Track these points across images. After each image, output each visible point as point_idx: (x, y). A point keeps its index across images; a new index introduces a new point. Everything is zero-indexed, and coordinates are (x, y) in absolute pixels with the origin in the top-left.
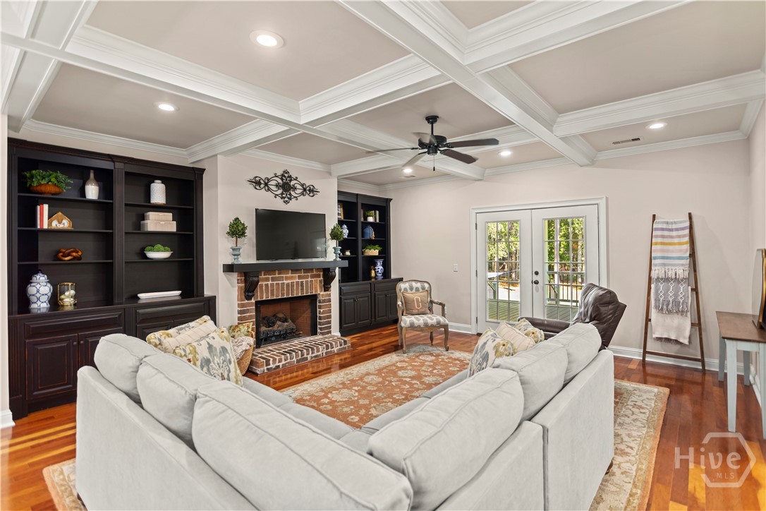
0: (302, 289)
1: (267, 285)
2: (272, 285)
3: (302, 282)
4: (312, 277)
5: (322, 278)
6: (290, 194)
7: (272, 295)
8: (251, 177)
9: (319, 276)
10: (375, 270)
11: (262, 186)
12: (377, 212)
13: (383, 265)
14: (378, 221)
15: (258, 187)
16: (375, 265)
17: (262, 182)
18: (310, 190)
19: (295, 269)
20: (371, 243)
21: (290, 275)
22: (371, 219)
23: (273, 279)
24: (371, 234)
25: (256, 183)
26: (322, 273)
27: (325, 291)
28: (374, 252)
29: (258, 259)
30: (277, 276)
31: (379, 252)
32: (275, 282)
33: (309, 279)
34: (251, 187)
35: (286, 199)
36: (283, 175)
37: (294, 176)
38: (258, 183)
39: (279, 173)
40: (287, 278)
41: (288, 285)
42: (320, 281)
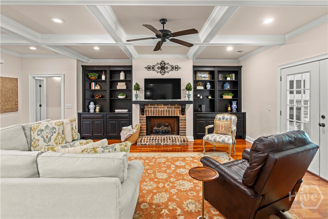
0: (169, 113)
1: (151, 110)
2: (154, 110)
3: (169, 110)
4: (175, 108)
5: (180, 109)
6: (165, 71)
7: (154, 114)
8: (146, 66)
9: (179, 108)
10: (231, 107)
11: (151, 69)
12: (234, 75)
13: (237, 104)
14: (234, 79)
15: (149, 70)
16: (231, 104)
17: (151, 67)
18: (176, 68)
19: (166, 104)
20: (228, 92)
21: (163, 106)
22: (228, 79)
23: (154, 108)
24: (228, 87)
25: (149, 68)
26: (180, 106)
27: (182, 115)
28: (230, 97)
29: (145, 99)
30: (156, 106)
31: (232, 97)
32: (155, 109)
33: (173, 109)
34: (146, 70)
35: (163, 73)
36: (161, 63)
37: (166, 62)
38: (150, 68)
39: (159, 62)
40: (161, 108)
41: (161, 111)
42: (179, 110)
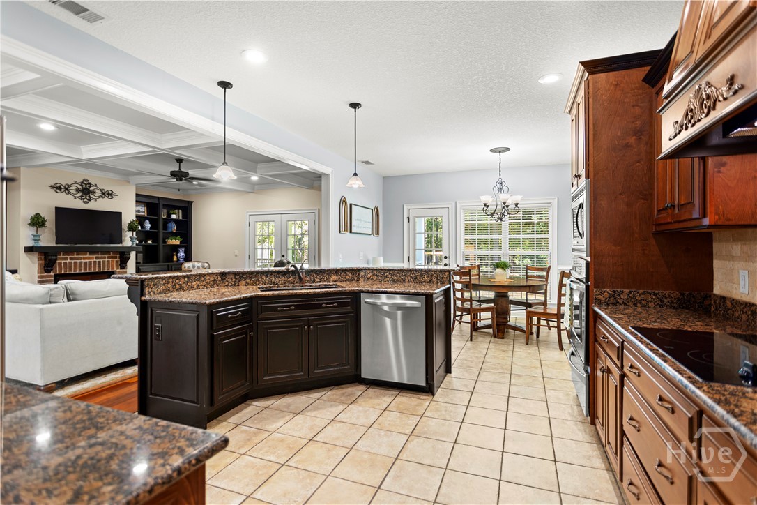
0: (99, 267)
1: (65, 263)
2: (70, 263)
3: (99, 262)
4: (108, 258)
5: (118, 259)
6: (89, 197)
7: (71, 269)
8: (53, 183)
9: (116, 258)
10: (177, 255)
11: (62, 190)
12: (181, 211)
13: (185, 252)
14: (181, 218)
15: (58, 191)
16: (178, 252)
17: (62, 187)
18: (109, 194)
19: (93, 251)
20: (174, 235)
21: (88, 256)
22: (174, 216)
23: (71, 259)
24: (173, 228)
25: (57, 188)
26: (118, 256)
27: (121, 269)
28: (177, 242)
29: (57, 243)
30: (75, 256)
31: (180, 242)
32: (73, 261)
33: (106, 260)
34: (52, 191)
35: (86, 200)
36: (82, 183)
37: (93, 183)
38: (60, 188)
39: (79, 180)
40: (84, 258)
41: (85, 263)
42: (117, 262)
